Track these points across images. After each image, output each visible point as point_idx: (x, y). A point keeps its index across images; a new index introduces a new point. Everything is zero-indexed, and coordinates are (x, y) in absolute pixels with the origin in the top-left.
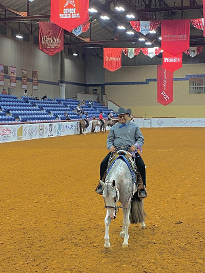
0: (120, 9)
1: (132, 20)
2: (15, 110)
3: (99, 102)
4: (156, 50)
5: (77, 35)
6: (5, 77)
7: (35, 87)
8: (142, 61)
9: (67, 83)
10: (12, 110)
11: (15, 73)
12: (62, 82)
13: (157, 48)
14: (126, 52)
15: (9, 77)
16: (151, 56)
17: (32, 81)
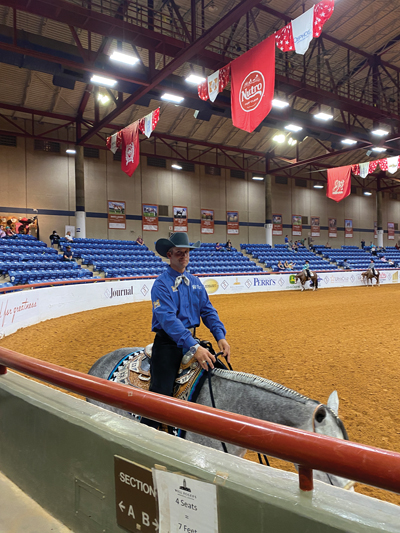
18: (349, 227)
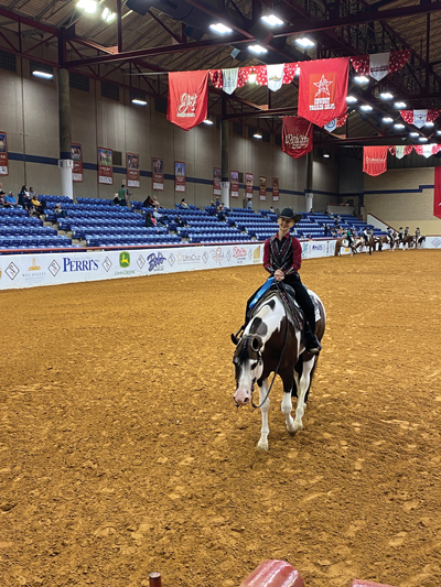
0: (387, 96)
1: (403, 110)
2: (251, 226)
3: (355, 216)
4: (434, 148)
5: (330, 130)
6: (240, 186)
7: (276, 198)
8: (414, 162)
9: (314, 192)
10: (248, 226)
11: (251, 181)
12: (309, 191)
13: (436, 145)
14: (393, 151)
15: (245, 187)
16: (427, 155)
17: (271, 190)
18: (180, 175)
